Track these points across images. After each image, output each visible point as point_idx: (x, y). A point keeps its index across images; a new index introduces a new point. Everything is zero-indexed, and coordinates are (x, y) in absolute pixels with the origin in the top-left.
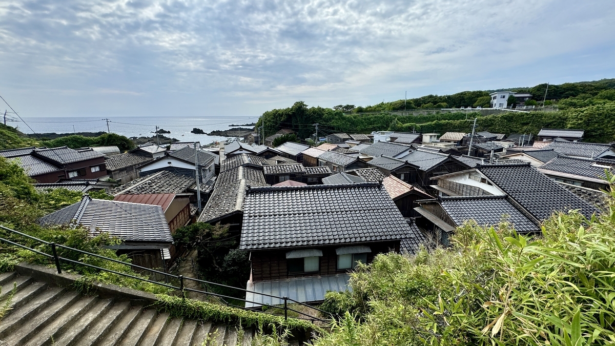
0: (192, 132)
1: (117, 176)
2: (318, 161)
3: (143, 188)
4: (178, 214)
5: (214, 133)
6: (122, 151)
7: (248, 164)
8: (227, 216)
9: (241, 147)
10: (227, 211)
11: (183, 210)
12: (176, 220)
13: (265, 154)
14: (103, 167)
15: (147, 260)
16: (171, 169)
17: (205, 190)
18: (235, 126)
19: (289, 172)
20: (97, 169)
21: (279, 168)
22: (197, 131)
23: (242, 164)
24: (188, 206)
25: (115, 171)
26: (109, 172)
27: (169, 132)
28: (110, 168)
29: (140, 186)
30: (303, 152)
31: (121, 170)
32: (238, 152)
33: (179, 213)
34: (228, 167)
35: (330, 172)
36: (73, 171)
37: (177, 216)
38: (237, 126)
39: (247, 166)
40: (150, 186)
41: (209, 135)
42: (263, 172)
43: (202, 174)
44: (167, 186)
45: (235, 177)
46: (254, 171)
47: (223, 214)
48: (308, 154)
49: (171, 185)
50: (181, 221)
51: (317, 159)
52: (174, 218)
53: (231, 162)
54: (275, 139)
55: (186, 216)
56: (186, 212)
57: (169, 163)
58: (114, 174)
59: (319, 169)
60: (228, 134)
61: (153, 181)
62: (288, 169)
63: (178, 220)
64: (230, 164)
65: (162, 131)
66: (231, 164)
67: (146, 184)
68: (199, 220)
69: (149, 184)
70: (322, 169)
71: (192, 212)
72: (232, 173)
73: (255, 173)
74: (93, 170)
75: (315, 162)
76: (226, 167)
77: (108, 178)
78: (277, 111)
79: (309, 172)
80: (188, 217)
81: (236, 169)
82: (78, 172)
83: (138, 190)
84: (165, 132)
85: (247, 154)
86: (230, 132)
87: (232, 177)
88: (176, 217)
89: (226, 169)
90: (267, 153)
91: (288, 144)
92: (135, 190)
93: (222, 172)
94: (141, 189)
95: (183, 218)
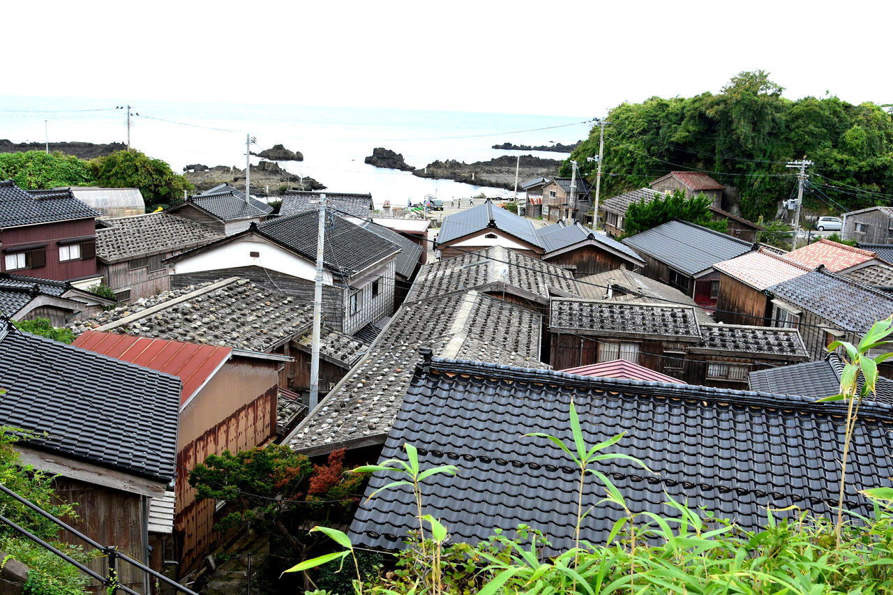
0: (369, 161)
1: (121, 278)
2: (770, 306)
3: (167, 322)
4: (236, 415)
5: (436, 171)
6: (150, 206)
7: (498, 284)
8: (364, 444)
9: (492, 225)
10: (371, 428)
11: (253, 405)
12: (227, 432)
13: (576, 258)
14: (88, 248)
15: (102, 519)
16: (256, 274)
17: (344, 357)
18: (515, 148)
19: (640, 331)
20: (74, 253)
21: (606, 314)
22: (384, 159)
23: (481, 282)
24: (272, 393)
25: (118, 263)
26: (101, 265)
27: (299, 158)
28: (107, 254)
29: (159, 316)
30: (721, 266)
31: (134, 263)
32: (480, 241)
33: (239, 411)
34: (434, 291)
35: (802, 351)
36: (15, 252)
37: (229, 419)
38: (523, 148)
39: (497, 293)
40: (187, 320)
41: (418, 173)
42: (546, 321)
43: (346, 303)
44: (233, 325)
45: (440, 327)
46: (516, 313)
47: (358, 435)
48: (736, 275)
49: (243, 324)
50: (242, 438)
51: (769, 296)
52: (220, 425)
53: (448, 272)
54: (632, 208)
55: (260, 424)
56: (264, 409)
57: (255, 255)
58: (116, 273)
59: (759, 334)
60: (484, 177)
61: (197, 306)
62: (638, 320)
63: (232, 434)
64: (442, 279)
65: (280, 153)
66: (445, 281)
67: (176, 310)
68: (291, 442)
69: (184, 314)
70: (771, 339)
71: (283, 417)
72: (439, 311)
73: (515, 321)
74: (65, 254)
75: (758, 308)
76: (426, 290)
77: (96, 282)
78: (663, 106)
79: (717, 341)
80: (268, 432)
81: (455, 297)
82: (29, 253)
83: (151, 327)
84: (288, 156)
85: (509, 250)
86: (495, 168)
87: (431, 325)
88: (226, 422)
89: (423, 295)
90: (586, 256)
91: (675, 229)
92: (143, 325)
93: (409, 304)
94: (159, 324)
95: (251, 430)
